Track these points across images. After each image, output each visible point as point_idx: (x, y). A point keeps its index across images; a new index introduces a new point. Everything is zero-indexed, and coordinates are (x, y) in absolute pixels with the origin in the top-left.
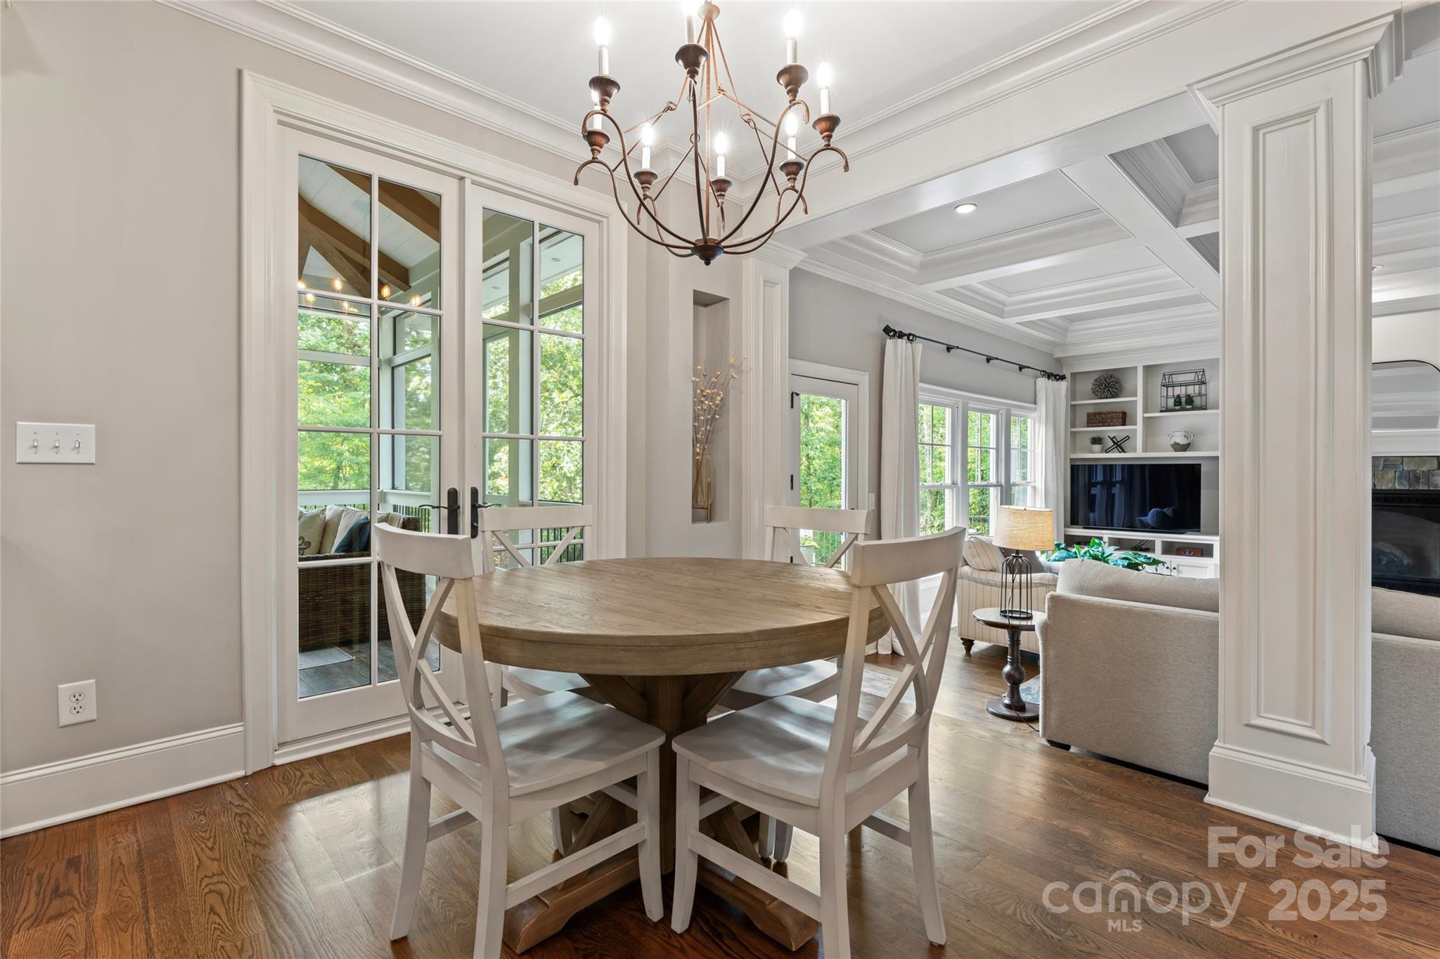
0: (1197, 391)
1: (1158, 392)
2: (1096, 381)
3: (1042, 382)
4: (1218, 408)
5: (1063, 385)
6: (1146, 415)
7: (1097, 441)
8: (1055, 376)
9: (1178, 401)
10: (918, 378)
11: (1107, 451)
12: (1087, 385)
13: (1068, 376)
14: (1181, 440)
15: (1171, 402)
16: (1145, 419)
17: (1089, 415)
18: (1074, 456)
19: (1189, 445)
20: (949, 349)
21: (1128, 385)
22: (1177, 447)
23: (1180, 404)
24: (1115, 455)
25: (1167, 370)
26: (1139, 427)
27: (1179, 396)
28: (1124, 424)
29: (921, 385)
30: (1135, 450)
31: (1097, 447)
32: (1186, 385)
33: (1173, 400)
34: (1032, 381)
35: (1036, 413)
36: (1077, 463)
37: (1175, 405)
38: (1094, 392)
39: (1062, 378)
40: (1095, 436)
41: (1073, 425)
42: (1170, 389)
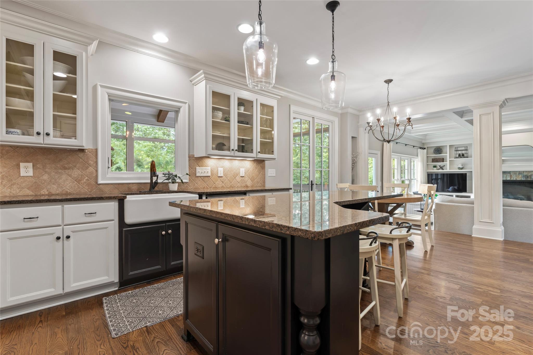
0: (465, 153)
1: (454, 153)
2: (434, 149)
3: (419, 150)
4: (472, 157)
5: (425, 151)
6: (450, 159)
7: (435, 167)
8: (423, 148)
9: (459, 155)
10: (391, 152)
11: (438, 170)
12: (432, 150)
13: (426, 148)
14: (461, 167)
15: (457, 156)
16: (450, 160)
17: (432, 159)
18: (428, 171)
19: (463, 168)
20: (406, 145)
21: (444, 150)
22: (459, 168)
23: (460, 156)
24: (441, 171)
25: (456, 146)
26: (448, 163)
27: (460, 154)
28: (443, 162)
29: (392, 153)
30: (447, 169)
31: (435, 168)
32: (462, 150)
33: (458, 155)
34: (416, 150)
35: (418, 159)
36: (429, 173)
37: (459, 156)
38: (434, 153)
39: (425, 148)
40: (434, 165)
41: (428, 162)
42: (457, 152)
